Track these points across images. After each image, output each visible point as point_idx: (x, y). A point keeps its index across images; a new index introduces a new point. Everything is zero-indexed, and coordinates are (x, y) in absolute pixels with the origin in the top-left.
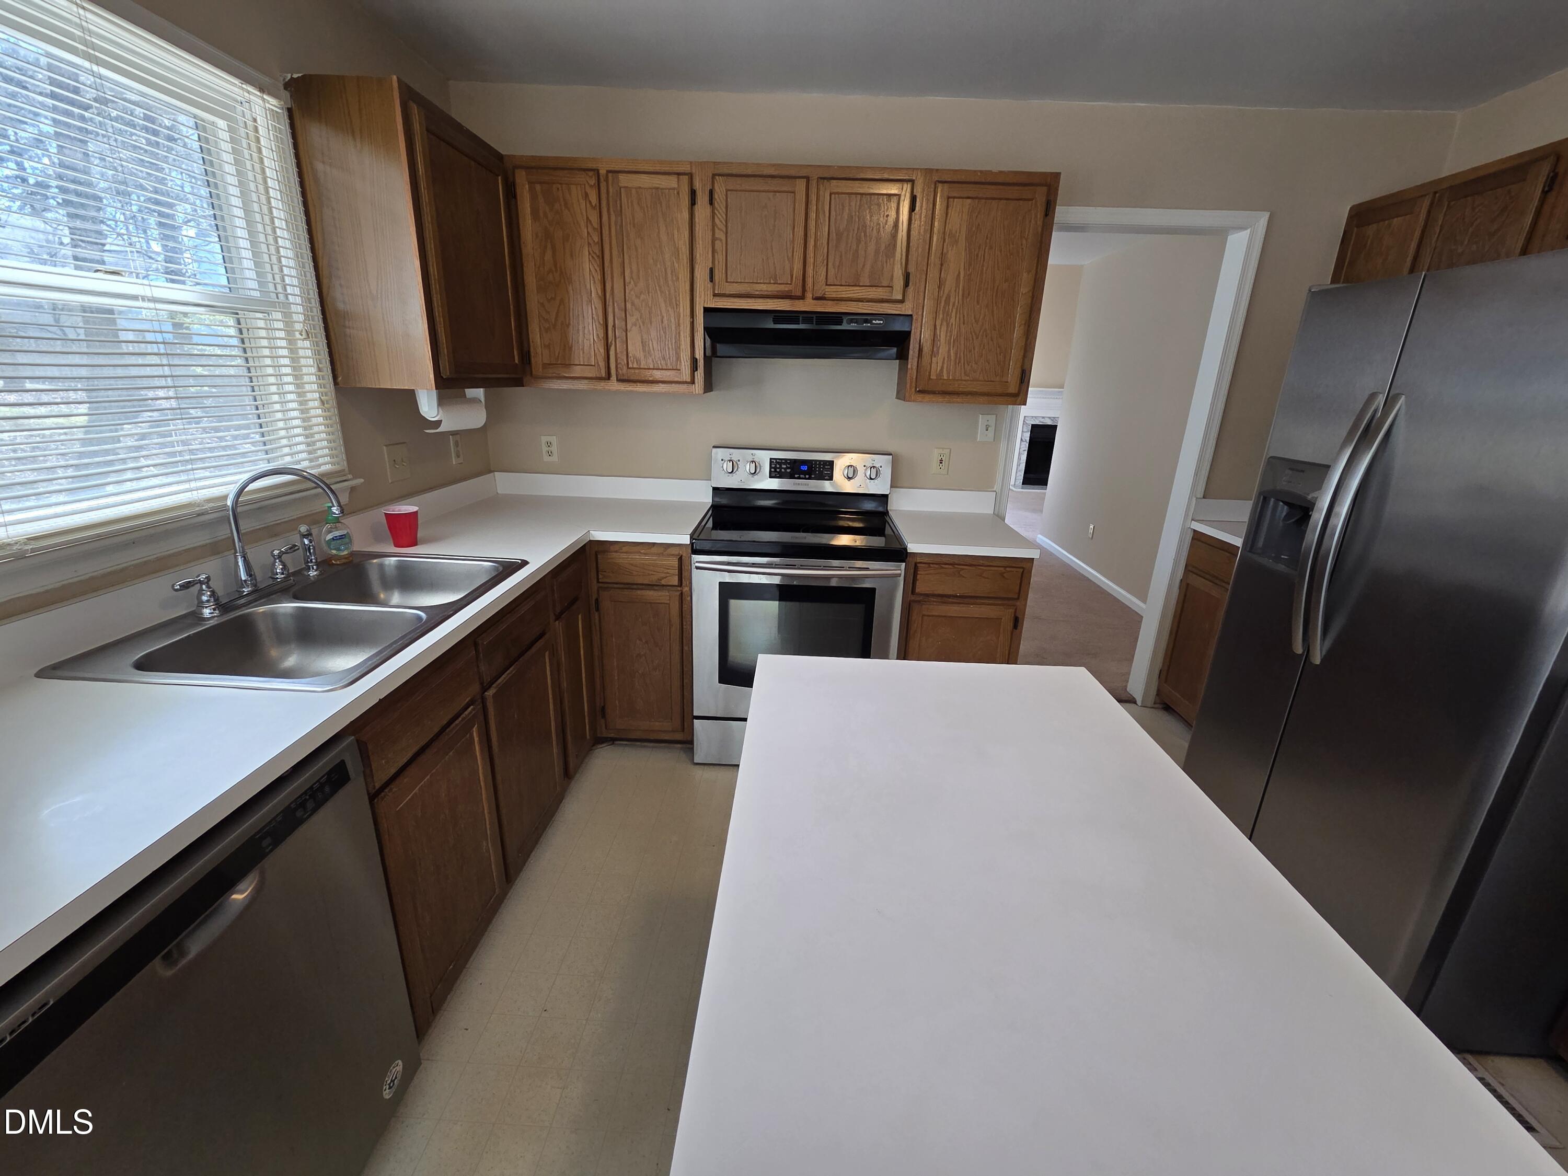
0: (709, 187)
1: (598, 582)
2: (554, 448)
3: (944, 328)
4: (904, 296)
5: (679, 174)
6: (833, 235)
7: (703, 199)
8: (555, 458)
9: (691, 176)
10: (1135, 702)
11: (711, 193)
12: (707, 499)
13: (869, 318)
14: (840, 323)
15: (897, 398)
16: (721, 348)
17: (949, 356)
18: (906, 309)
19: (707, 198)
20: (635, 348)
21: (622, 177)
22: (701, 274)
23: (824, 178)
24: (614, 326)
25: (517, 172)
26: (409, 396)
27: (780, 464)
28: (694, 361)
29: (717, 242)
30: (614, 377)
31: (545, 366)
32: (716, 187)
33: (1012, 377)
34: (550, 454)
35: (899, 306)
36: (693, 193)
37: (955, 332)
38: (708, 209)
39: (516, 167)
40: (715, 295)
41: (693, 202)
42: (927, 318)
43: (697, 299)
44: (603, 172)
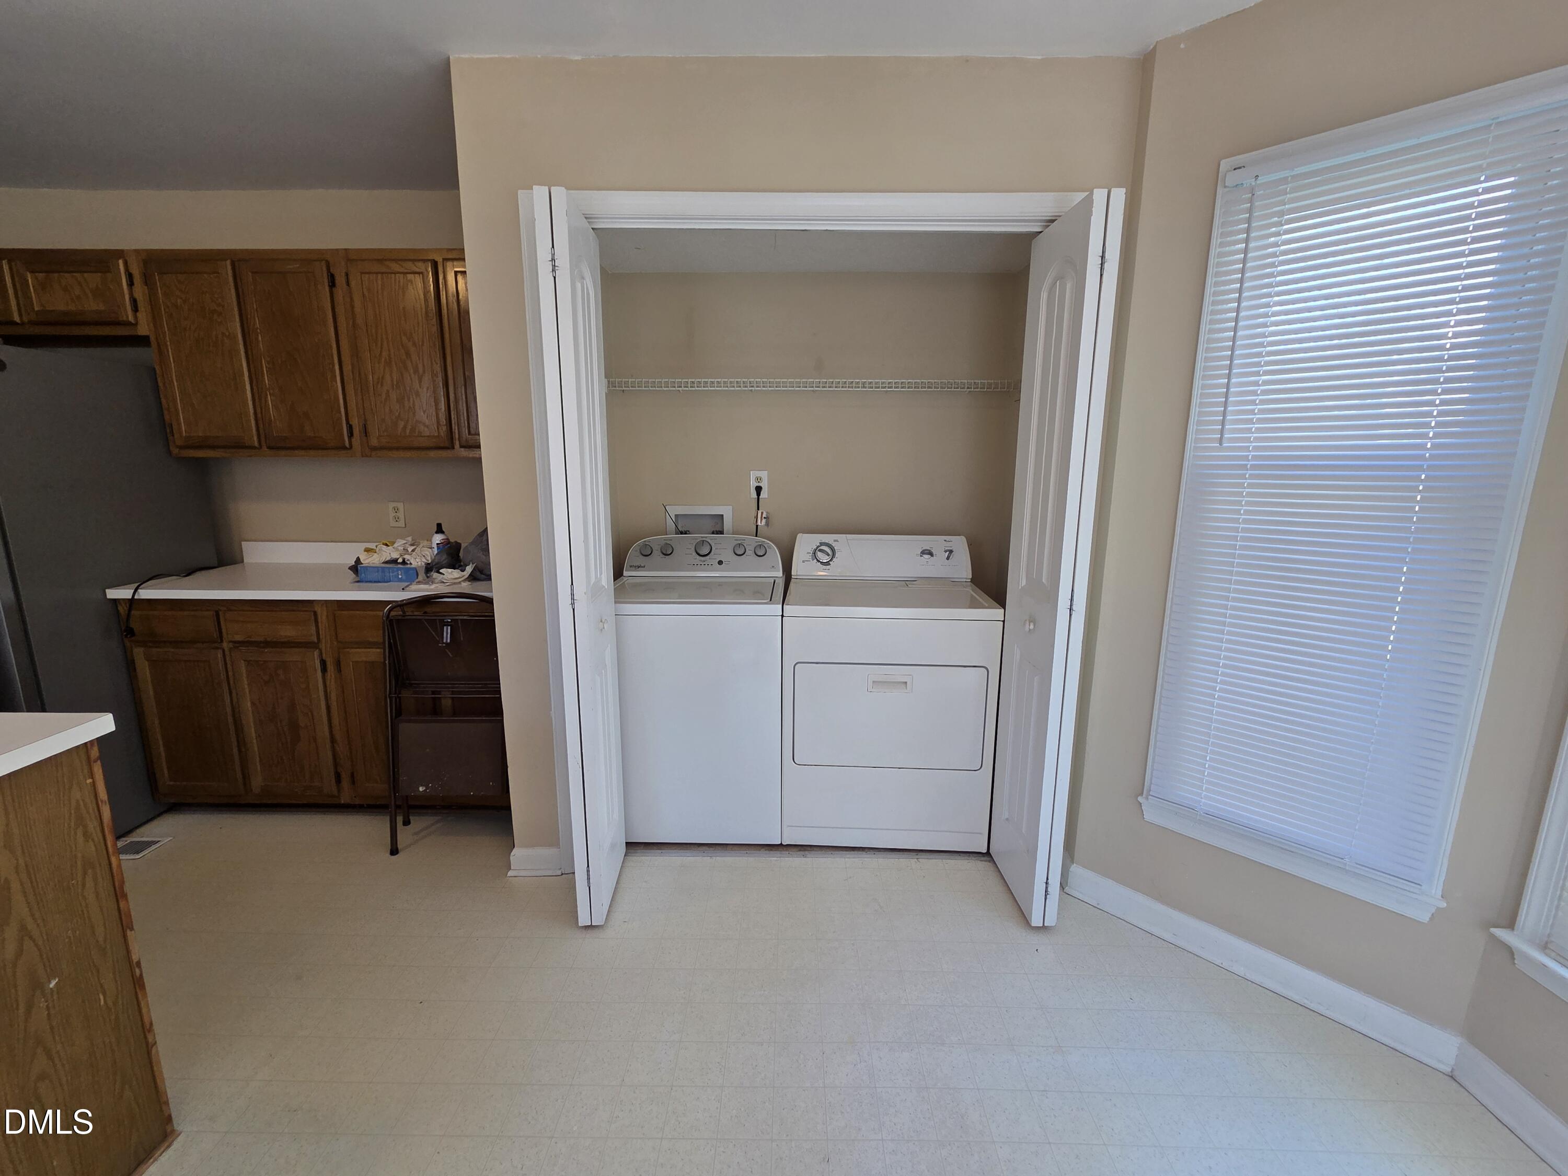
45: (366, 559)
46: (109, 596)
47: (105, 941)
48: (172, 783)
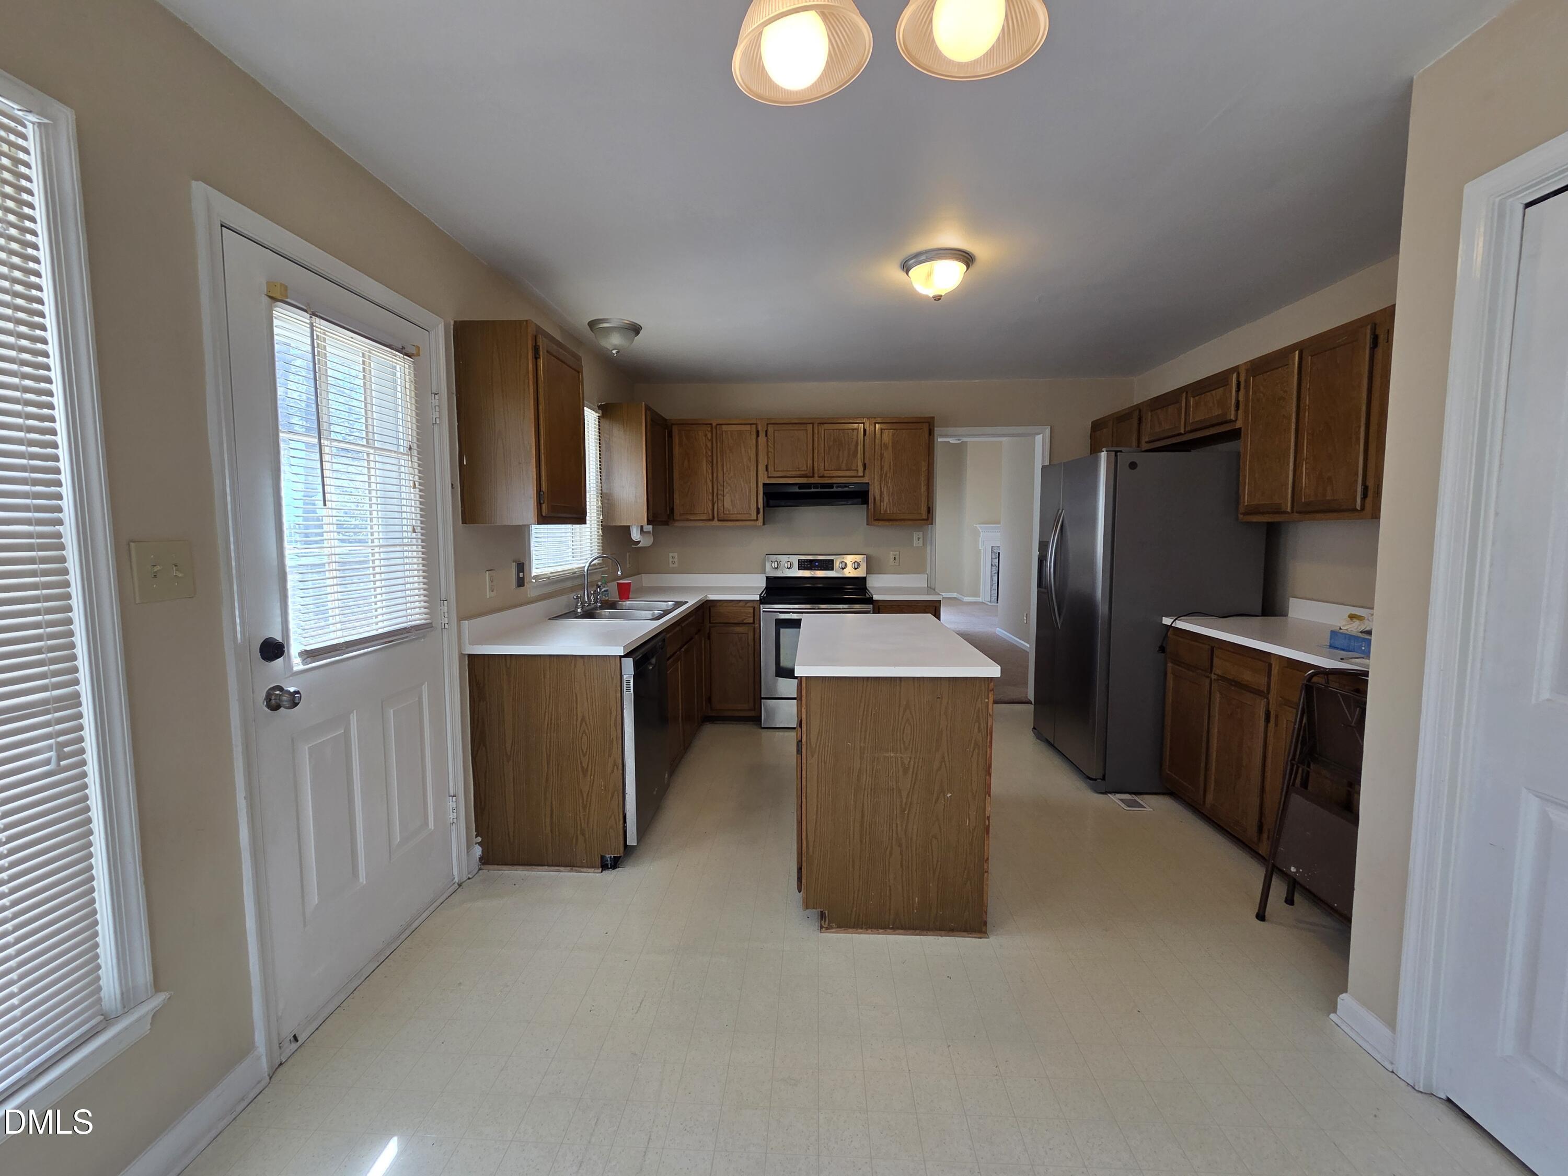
0: (765, 429)
1: (710, 623)
2: (676, 560)
3: (885, 488)
4: (864, 474)
5: (751, 424)
6: (827, 448)
7: (762, 434)
8: (676, 565)
9: (756, 424)
10: (1032, 703)
11: (766, 432)
12: (763, 585)
13: (847, 485)
14: (833, 488)
15: (867, 525)
16: (772, 502)
17: (889, 502)
18: (866, 480)
19: (764, 435)
20: (728, 504)
21: (723, 426)
22: (762, 468)
23: (821, 423)
24: (717, 494)
25: (674, 427)
26: (627, 529)
27: (804, 562)
28: (758, 509)
29: (770, 453)
30: (716, 519)
31: (681, 515)
32: (769, 430)
33: (924, 510)
34: (673, 563)
35: (862, 478)
36: (758, 432)
37: (891, 490)
38: (765, 439)
39: (673, 424)
40: (768, 477)
41: (758, 436)
42: (877, 483)
43: (759, 480)
44: (714, 424)
45: (1346, 625)
46: (1164, 622)
47: (976, 792)
48: (1169, 772)
